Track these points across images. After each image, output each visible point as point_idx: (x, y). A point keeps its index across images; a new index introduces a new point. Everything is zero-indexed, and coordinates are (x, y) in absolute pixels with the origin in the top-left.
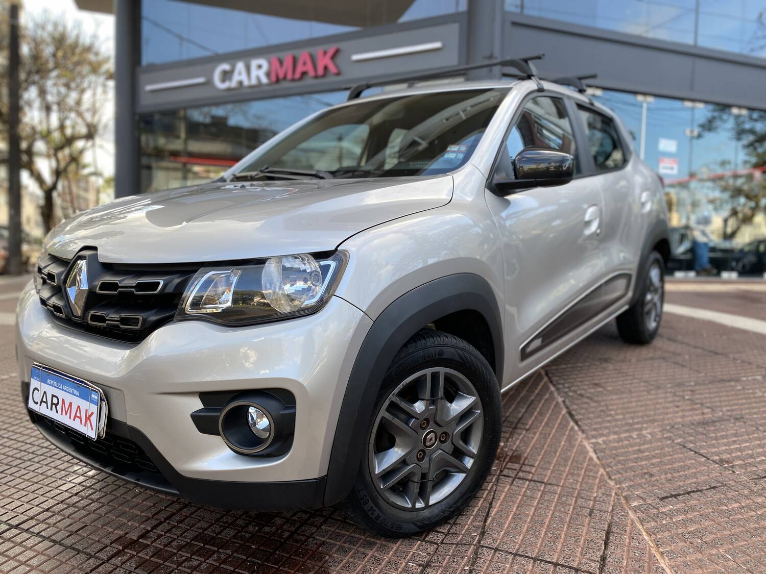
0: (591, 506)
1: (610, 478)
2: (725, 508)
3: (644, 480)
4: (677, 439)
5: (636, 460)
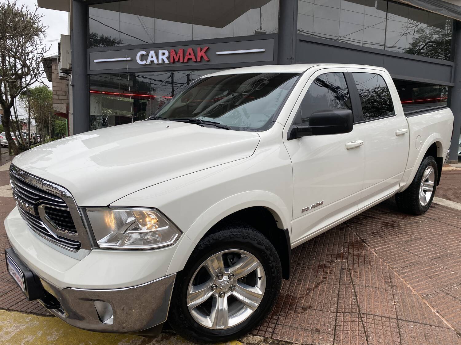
0: (382, 271)
1: (384, 262)
2: (423, 270)
3: (395, 262)
4: (402, 247)
5: (391, 255)
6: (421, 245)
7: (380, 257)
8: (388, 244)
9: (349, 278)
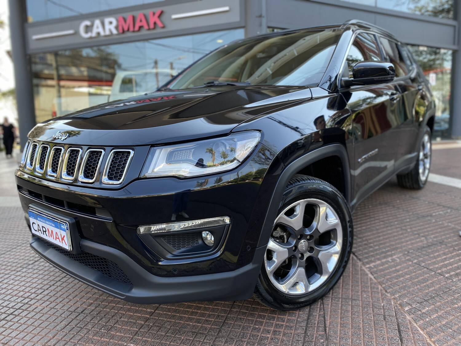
0: (383, 313)
1: (386, 291)
2: (456, 306)
4: (414, 260)
5: (397, 277)
6: (444, 254)
7: (379, 280)
8: (391, 255)
9: (321, 333)
